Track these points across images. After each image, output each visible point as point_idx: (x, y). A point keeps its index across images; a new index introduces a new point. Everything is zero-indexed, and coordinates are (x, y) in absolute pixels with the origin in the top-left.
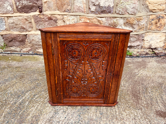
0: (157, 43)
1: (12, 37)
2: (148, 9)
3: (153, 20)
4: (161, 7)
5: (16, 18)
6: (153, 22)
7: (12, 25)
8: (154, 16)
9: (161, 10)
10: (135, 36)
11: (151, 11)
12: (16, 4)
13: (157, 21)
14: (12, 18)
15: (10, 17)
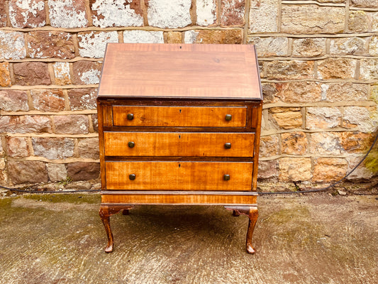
0: (300, 173)
1: (82, 166)
2: (277, 125)
3: (286, 139)
4: (296, 123)
5: (91, 139)
6: (287, 142)
7: (84, 149)
8: (288, 135)
9: (296, 126)
10: (265, 163)
11: (282, 128)
12: (93, 121)
13: (294, 141)
14: (85, 140)
15: (82, 138)
